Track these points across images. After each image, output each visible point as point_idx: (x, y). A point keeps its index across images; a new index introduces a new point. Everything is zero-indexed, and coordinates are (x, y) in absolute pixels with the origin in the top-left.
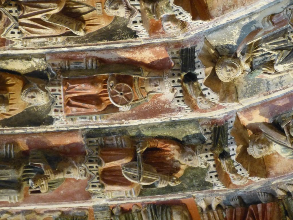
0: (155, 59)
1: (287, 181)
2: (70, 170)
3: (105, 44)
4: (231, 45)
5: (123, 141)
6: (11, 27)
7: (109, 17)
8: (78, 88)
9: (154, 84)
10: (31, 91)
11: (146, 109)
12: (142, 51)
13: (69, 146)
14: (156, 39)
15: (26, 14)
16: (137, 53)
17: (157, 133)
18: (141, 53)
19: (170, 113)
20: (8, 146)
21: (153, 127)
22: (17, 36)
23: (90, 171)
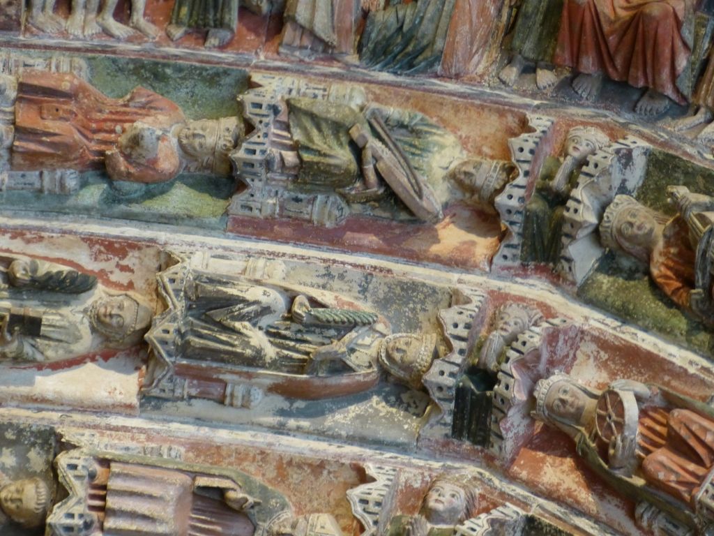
0: (549, 459)
1: (506, 91)
4: (387, 402)
8: (673, 478)
9: (568, 407)
11: (642, 370)
12: (553, 485)
14: (509, 495)
16: (564, 490)
17: (661, 310)
18: (559, 484)
19: (602, 337)
21: (663, 330)
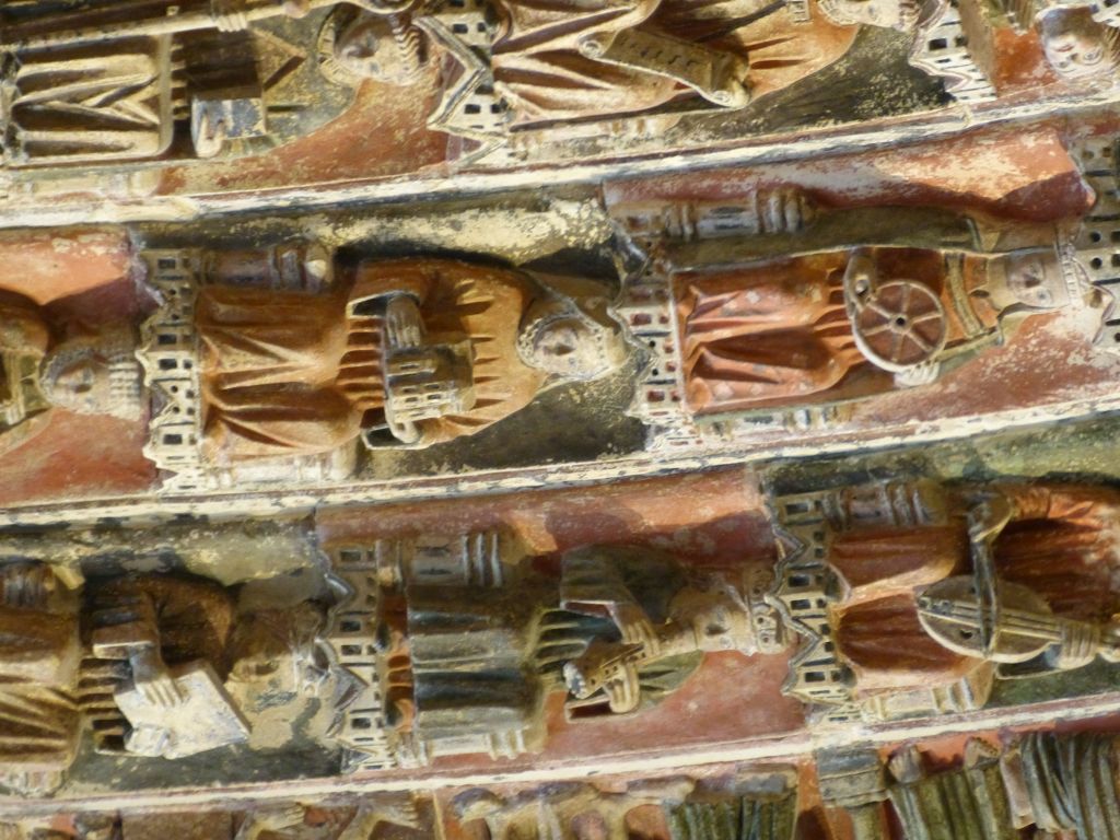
0: (1024, 180)
2: (721, 619)
3: (827, 134)
5: (916, 501)
6: (464, 88)
7: (837, 31)
8: (732, 305)
9: (1022, 279)
10: (556, 326)
11: (999, 375)
12: (971, 155)
13: (709, 527)
14: (1021, 104)
15: (517, 34)
16: (951, 161)
17: (1045, 464)
18: (965, 161)
19: (1090, 386)
20: (479, 540)
21: (1027, 440)
22: (487, 119)
23: (796, 619)
